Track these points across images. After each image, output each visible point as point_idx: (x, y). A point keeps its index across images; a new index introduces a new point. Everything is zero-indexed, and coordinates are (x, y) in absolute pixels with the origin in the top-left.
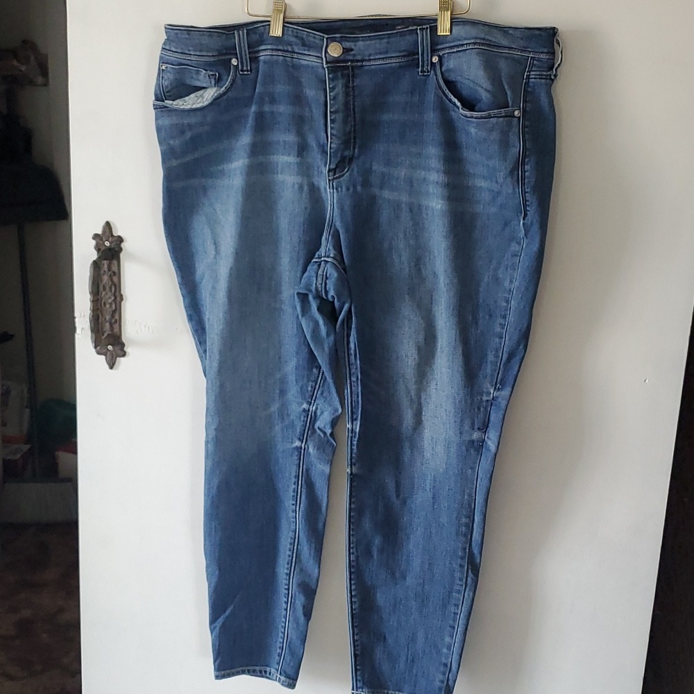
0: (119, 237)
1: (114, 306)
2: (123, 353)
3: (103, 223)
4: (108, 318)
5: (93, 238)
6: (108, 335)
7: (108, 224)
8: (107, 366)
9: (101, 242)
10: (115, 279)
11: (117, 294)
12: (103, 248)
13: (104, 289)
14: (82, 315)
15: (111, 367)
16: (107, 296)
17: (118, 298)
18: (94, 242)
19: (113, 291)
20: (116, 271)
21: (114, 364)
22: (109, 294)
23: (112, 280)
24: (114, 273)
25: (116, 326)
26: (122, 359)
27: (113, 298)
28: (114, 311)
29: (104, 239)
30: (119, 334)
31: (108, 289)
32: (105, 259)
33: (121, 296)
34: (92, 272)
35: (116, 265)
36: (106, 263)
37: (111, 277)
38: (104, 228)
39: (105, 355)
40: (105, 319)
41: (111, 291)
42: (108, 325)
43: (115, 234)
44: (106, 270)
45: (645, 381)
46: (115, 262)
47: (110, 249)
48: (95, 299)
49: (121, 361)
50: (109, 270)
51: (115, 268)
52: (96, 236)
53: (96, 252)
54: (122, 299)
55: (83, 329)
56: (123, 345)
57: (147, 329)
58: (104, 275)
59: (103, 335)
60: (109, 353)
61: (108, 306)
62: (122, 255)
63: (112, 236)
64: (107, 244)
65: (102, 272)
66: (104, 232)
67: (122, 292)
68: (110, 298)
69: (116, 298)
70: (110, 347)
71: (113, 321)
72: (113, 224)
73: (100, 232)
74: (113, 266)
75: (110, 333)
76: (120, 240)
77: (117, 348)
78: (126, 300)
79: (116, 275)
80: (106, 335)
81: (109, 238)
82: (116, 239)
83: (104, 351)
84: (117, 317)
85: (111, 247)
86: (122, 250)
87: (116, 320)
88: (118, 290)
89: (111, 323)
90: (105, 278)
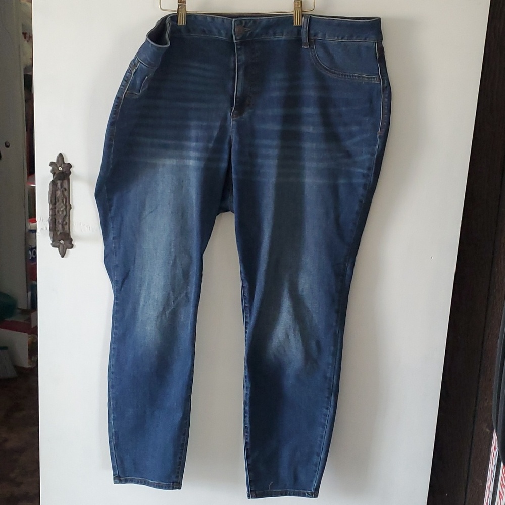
0: (69, 164)
1: (65, 213)
2: (71, 246)
3: (57, 154)
4: (60, 221)
5: (50, 165)
6: (61, 233)
7: (61, 155)
8: (60, 255)
9: (56, 168)
10: (66, 193)
11: (67, 204)
12: (57, 172)
13: (58, 201)
14: (42, 219)
15: (63, 256)
16: (60, 206)
17: (68, 207)
18: (50, 168)
19: (64, 202)
20: (67, 188)
21: (64, 254)
22: (62, 204)
23: (63, 195)
24: (65, 190)
25: (66, 227)
26: (70, 250)
27: (64, 207)
28: (65, 216)
29: (58, 166)
30: (68, 232)
31: (60, 201)
32: (59, 180)
33: (71, 205)
34: (51, 188)
35: (67, 183)
36: (59, 182)
37: (62, 192)
38: (58, 157)
39: (59, 247)
41: (63, 202)
42: (60, 226)
43: (66, 162)
44: (59, 187)
45: (432, 258)
46: (66, 182)
47: (62, 172)
48: (53, 208)
49: (70, 252)
50: (61, 187)
51: (65, 186)
52: (52, 164)
53: (52, 175)
54: (71, 208)
55: (42, 229)
56: (72, 240)
57: (89, 229)
58: (58, 190)
60: (61, 246)
61: (60, 213)
62: (70, 176)
63: (64, 163)
64: (60, 169)
65: (57, 188)
66: (58, 160)
67: (71, 203)
68: (62, 207)
69: (66, 207)
70: (62, 242)
71: (64, 223)
72: (65, 156)
73: (55, 161)
74: (64, 184)
76: (70, 166)
77: (67, 242)
78: (74, 208)
79: (66, 191)
80: (59, 232)
81: (61, 165)
82: (65, 165)
83: (58, 244)
84: (67, 220)
85: (62, 171)
86: (70, 173)
87: (66, 223)
88: (67, 201)
89: (62, 225)
90: (59, 193)
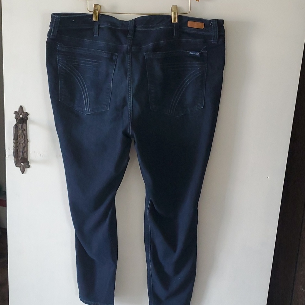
1: (24, 145)
2: (28, 166)
3: (19, 106)
4: (21, 150)
5: (14, 114)
6: (21, 158)
7: (21, 107)
8: (21, 172)
9: (18, 115)
10: (25, 132)
11: (26, 139)
12: (19, 119)
13: (20, 137)
14: (9, 149)
15: (23, 173)
16: (21, 140)
17: (26, 141)
18: (14, 115)
20: (25, 129)
21: (24, 171)
22: (22, 139)
23: (23, 133)
25: (25, 154)
26: (28, 169)
27: (24, 141)
28: (24, 147)
29: (19, 114)
30: (26, 157)
31: (21, 137)
32: (20, 123)
33: (28, 140)
34: (15, 129)
35: (25, 126)
36: (20, 125)
37: (22, 131)
38: (19, 109)
41: (23, 137)
42: (21, 153)
43: (24, 112)
44: (20, 128)
45: (268, 177)
46: (25, 124)
47: (22, 119)
48: (16, 142)
49: (28, 170)
50: (22, 128)
51: (25, 127)
52: (15, 113)
53: (15, 120)
54: (28, 142)
55: (9, 155)
56: (29, 163)
57: (40, 155)
58: (19, 130)
59: (19, 158)
60: (21, 166)
61: (21, 145)
62: (28, 121)
63: (23, 112)
64: (21, 116)
66: (19, 110)
67: (28, 138)
68: (22, 141)
69: (25, 141)
70: (22, 164)
71: (24, 151)
72: (24, 107)
73: (17, 110)
74: (23, 126)
75: (22, 157)
76: (27, 114)
77: (26, 164)
78: (30, 141)
80: (20, 158)
81: (22, 113)
82: (25, 114)
83: (19, 165)
84: (25, 150)
85: (22, 117)
86: (28, 119)
87: (25, 151)
88: (26, 137)
89: (22, 153)
90: (20, 132)
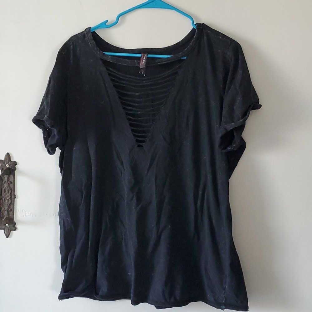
0: (15, 162)
1: (10, 201)
2: (14, 228)
3: (5, 154)
4: (6, 208)
6: (6, 218)
7: (8, 154)
8: (5, 236)
9: (4, 165)
10: (11, 186)
11: (12, 194)
12: (5, 169)
13: (5, 192)
15: (7, 237)
16: (6, 196)
17: (13, 197)
19: (10, 193)
20: (12, 182)
21: (9, 235)
22: (8, 194)
23: (9, 187)
24: (11, 182)
25: (11, 213)
26: (14, 232)
27: (10, 197)
28: (10, 204)
29: (6, 163)
30: (12, 218)
31: (7, 192)
32: (6, 175)
35: (12, 178)
36: (6, 177)
37: (9, 184)
38: (6, 157)
39: (4, 230)
40: (5, 209)
42: (6, 212)
43: (12, 160)
44: (6, 181)
46: (12, 176)
47: (9, 169)
49: (14, 233)
50: (8, 181)
51: (11, 180)
54: (15, 198)
56: (15, 224)
57: (29, 214)
58: (5, 183)
59: (3, 218)
60: (6, 228)
61: (6, 201)
62: (15, 172)
63: (10, 161)
64: (7, 166)
65: (4, 182)
66: (6, 158)
67: (15, 194)
68: (8, 197)
69: (11, 197)
70: (7, 225)
71: (9, 210)
72: (11, 154)
73: (3, 159)
74: (10, 178)
75: (7, 217)
76: (15, 163)
77: (11, 226)
78: (17, 198)
79: (12, 184)
80: (5, 218)
81: (8, 162)
82: (13, 163)
83: (4, 227)
84: (12, 208)
85: (9, 167)
86: (15, 169)
87: (11, 210)
88: (13, 192)
89: (8, 212)
90: (5, 185)
